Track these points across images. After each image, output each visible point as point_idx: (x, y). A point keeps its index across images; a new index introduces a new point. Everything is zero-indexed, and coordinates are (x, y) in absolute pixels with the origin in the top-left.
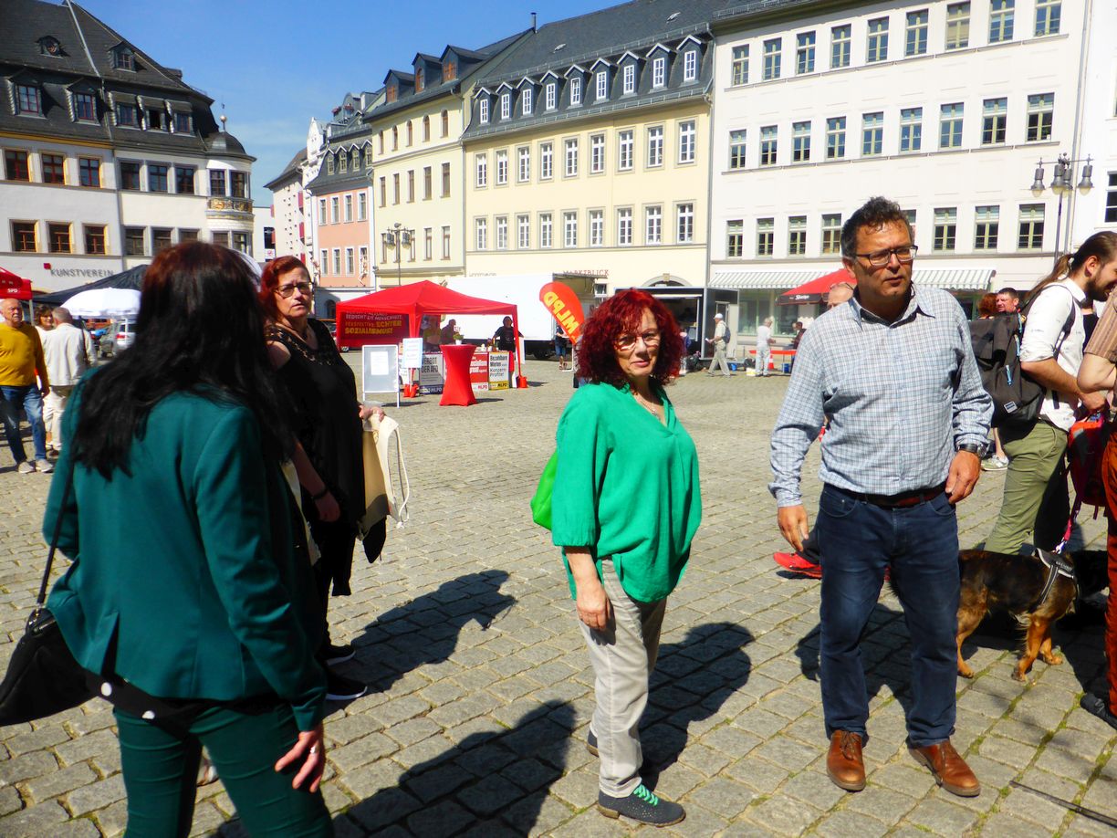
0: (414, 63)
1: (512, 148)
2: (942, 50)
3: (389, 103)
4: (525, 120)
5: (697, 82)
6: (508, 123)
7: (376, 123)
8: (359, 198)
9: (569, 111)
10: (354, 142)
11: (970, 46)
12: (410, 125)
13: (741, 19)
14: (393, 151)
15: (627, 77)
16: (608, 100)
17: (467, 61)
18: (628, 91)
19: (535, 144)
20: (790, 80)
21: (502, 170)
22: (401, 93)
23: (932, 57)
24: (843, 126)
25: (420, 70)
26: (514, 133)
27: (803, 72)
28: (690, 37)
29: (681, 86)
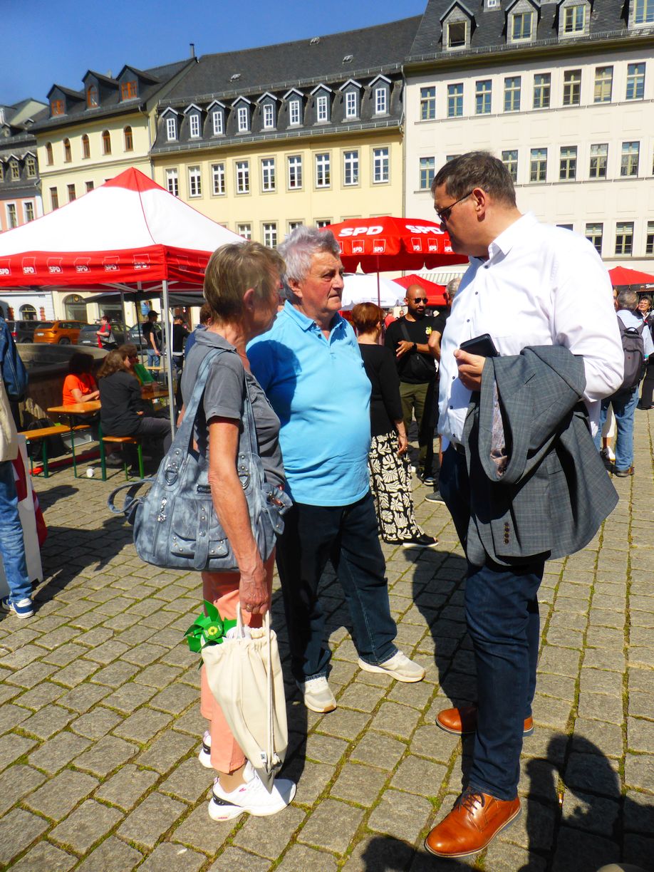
0: (84, 80)
1: (205, 165)
2: (592, 103)
3: (54, 117)
4: (218, 139)
5: (388, 115)
6: (198, 141)
7: (41, 135)
8: (24, 208)
9: (264, 133)
10: (11, 153)
11: (613, 101)
12: (85, 139)
13: (431, 65)
14: (65, 162)
15: (320, 107)
16: (302, 126)
17: (145, 82)
18: (322, 120)
19: (229, 162)
20: (471, 118)
21: (195, 185)
22: (68, 109)
23: (584, 107)
24: (515, 158)
25: (92, 86)
26: (209, 150)
27: (481, 112)
28: (380, 76)
29: (373, 118)
